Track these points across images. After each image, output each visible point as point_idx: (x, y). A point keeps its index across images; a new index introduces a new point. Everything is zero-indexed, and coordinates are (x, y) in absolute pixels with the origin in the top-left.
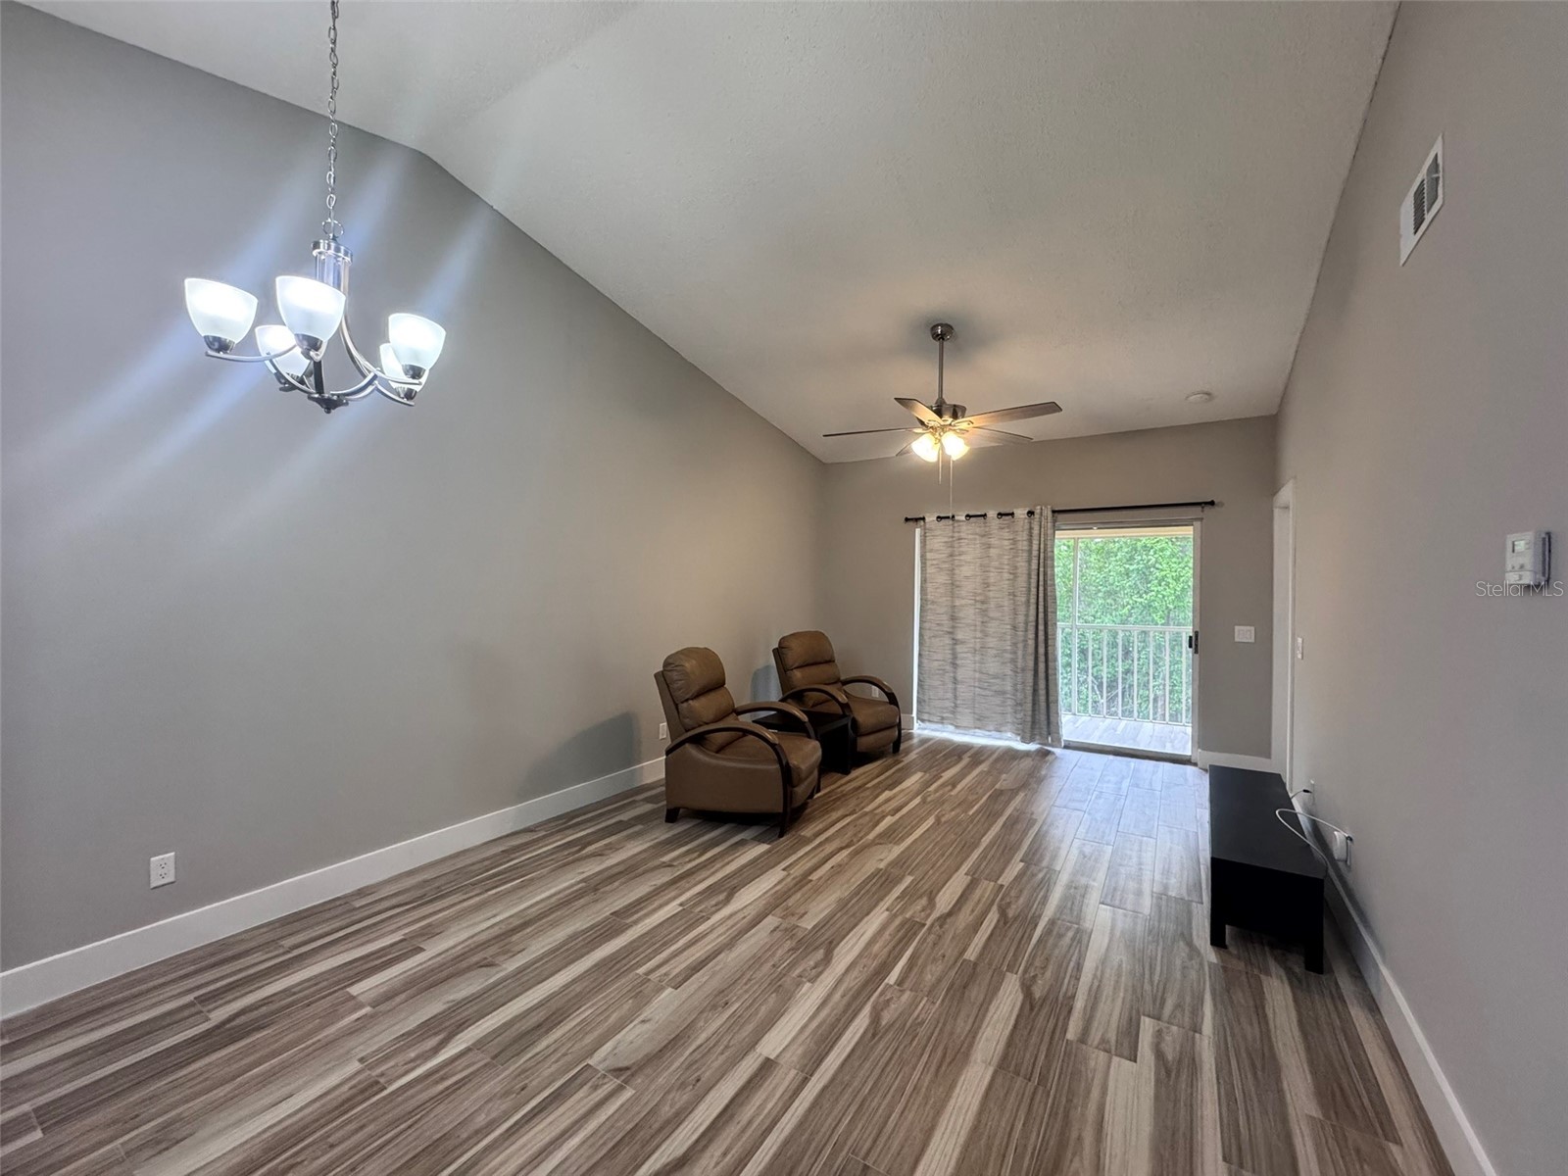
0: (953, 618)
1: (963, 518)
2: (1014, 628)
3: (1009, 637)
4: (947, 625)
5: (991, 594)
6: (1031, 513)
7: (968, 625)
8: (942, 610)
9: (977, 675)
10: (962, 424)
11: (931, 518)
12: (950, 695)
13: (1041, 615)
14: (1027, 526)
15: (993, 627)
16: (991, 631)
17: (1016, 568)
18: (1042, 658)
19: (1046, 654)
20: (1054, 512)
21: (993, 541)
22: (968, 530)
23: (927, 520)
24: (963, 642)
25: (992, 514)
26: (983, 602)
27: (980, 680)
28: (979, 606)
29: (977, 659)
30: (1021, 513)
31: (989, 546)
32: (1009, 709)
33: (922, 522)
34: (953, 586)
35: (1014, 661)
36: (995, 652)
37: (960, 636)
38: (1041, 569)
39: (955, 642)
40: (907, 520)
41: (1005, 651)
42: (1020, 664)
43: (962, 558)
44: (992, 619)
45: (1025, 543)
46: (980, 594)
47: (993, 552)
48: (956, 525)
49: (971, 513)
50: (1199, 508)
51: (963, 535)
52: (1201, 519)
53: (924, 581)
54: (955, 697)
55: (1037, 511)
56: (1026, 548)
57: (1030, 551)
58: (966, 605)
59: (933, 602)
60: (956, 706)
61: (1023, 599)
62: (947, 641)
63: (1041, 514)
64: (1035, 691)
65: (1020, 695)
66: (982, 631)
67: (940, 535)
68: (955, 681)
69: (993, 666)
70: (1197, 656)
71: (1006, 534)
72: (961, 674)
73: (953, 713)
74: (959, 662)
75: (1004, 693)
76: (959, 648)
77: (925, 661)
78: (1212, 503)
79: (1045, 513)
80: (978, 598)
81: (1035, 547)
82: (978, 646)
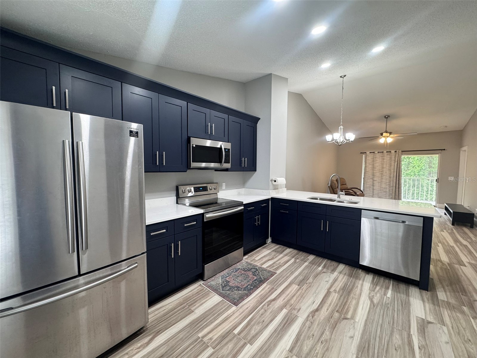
0: (373, 175)
1: (377, 153)
2: (390, 177)
3: (388, 179)
4: (371, 177)
5: (384, 170)
6: (395, 152)
7: (377, 177)
8: (370, 173)
9: (379, 188)
10: (392, 136)
11: (368, 153)
12: (371, 192)
13: (398, 175)
14: (394, 154)
15: (384, 177)
16: (384, 178)
17: (391, 164)
18: (397, 184)
19: (399, 183)
20: (402, 151)
21: (385, 158)
22: (378, 155)
23: (367, 153)
24: (376, 181)
25: (385, 152)
26: (381, 172)
27: (380, 189)
28: (380, 172)
29: (379, 184)
30: (393, 152)
31: (384, 159)
32: (387, 195)
33: (365, 154)
34: (373, 168)
35: (390, 185)
36: (384, 182)
37: (375, 179)
38: (398, 164)
39: (374, 180)
40: (361, 153)
41: (387, 182)
42: (391, 185)
43: (376, 162)
44: (385, 175)
45: (394, 158)
46: (381, 170)
47: (385, 160)
48: (375, 154)
49: (379, 152)
50: (441, 151)
51: (377, 156)
52: (441, 153)
53: (365, 167)
54: (373, 193)
55: (398, 151)
56: (394, 159)
57: (395, 160)
58: (377, 172)
59: (368, 172)
60: (373, 195)
61: (393, 171)
62: (371, 180)
63: (399, 152)
64: (395, 191)
65: (391, 192)
66: (381, 178)
67: (370, 157)
68: (373, 189)
69: (384, 186)
70: (438, 183)
71: (388, 156)
72: (375, 188)
73: (373, 196)
74: (375, 185)
75: (386, 192)
76: (375, 182)
77: (365, 185)
78: (444, 150)
79: (400, 151)
80: (380, 171)
81: (397, 159)
82: (380, 181)
